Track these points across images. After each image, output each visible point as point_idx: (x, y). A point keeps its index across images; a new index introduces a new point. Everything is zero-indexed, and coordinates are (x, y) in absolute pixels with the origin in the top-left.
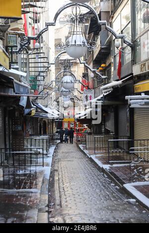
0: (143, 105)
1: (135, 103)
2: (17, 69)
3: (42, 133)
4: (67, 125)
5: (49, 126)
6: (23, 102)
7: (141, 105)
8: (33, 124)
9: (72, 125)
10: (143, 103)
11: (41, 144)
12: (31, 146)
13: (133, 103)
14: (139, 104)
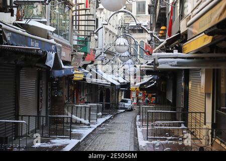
0: (176, 66)
1: (165, 63)
2: (45, 23)
3: (99, 101)
4: (135, 95)
5: (114, 94)
6: (50, 63)
7: (171, 66)
8: (91, 91)
9: (141, 94)
10: (176, 63)
11: (83, 113)
12: (72, 114)
13: (162, 63)
14: (170, 64)
